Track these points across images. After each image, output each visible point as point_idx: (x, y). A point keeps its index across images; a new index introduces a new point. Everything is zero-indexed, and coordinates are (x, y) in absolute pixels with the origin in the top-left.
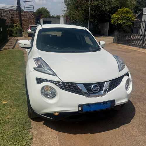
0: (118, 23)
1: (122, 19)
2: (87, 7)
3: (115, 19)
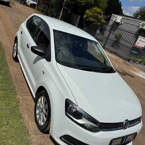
0: (89, 20)
1: (94, 18)
3: (88, 15)
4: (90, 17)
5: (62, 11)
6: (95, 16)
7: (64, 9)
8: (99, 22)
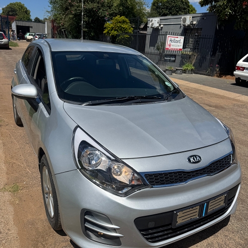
1: (117, 30)
2: (79, 10)
5: (82, 34)
6: (117, 27)
8: (126, 33)
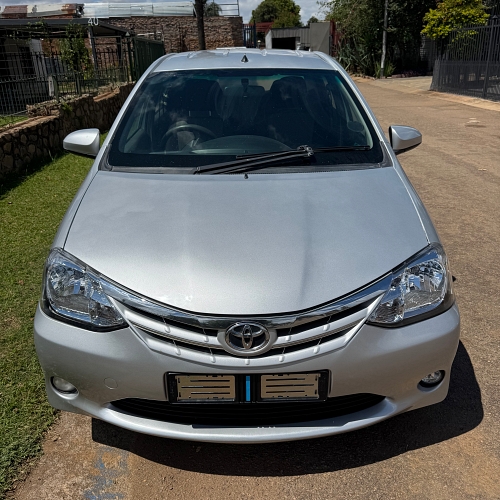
0: (438, 35)
1: (451, 23)
3: (433, 23)
4: (438, 26)
5: (384, 41)
6: (452, 15)
7: (388, 34)
8: (470, 27)
